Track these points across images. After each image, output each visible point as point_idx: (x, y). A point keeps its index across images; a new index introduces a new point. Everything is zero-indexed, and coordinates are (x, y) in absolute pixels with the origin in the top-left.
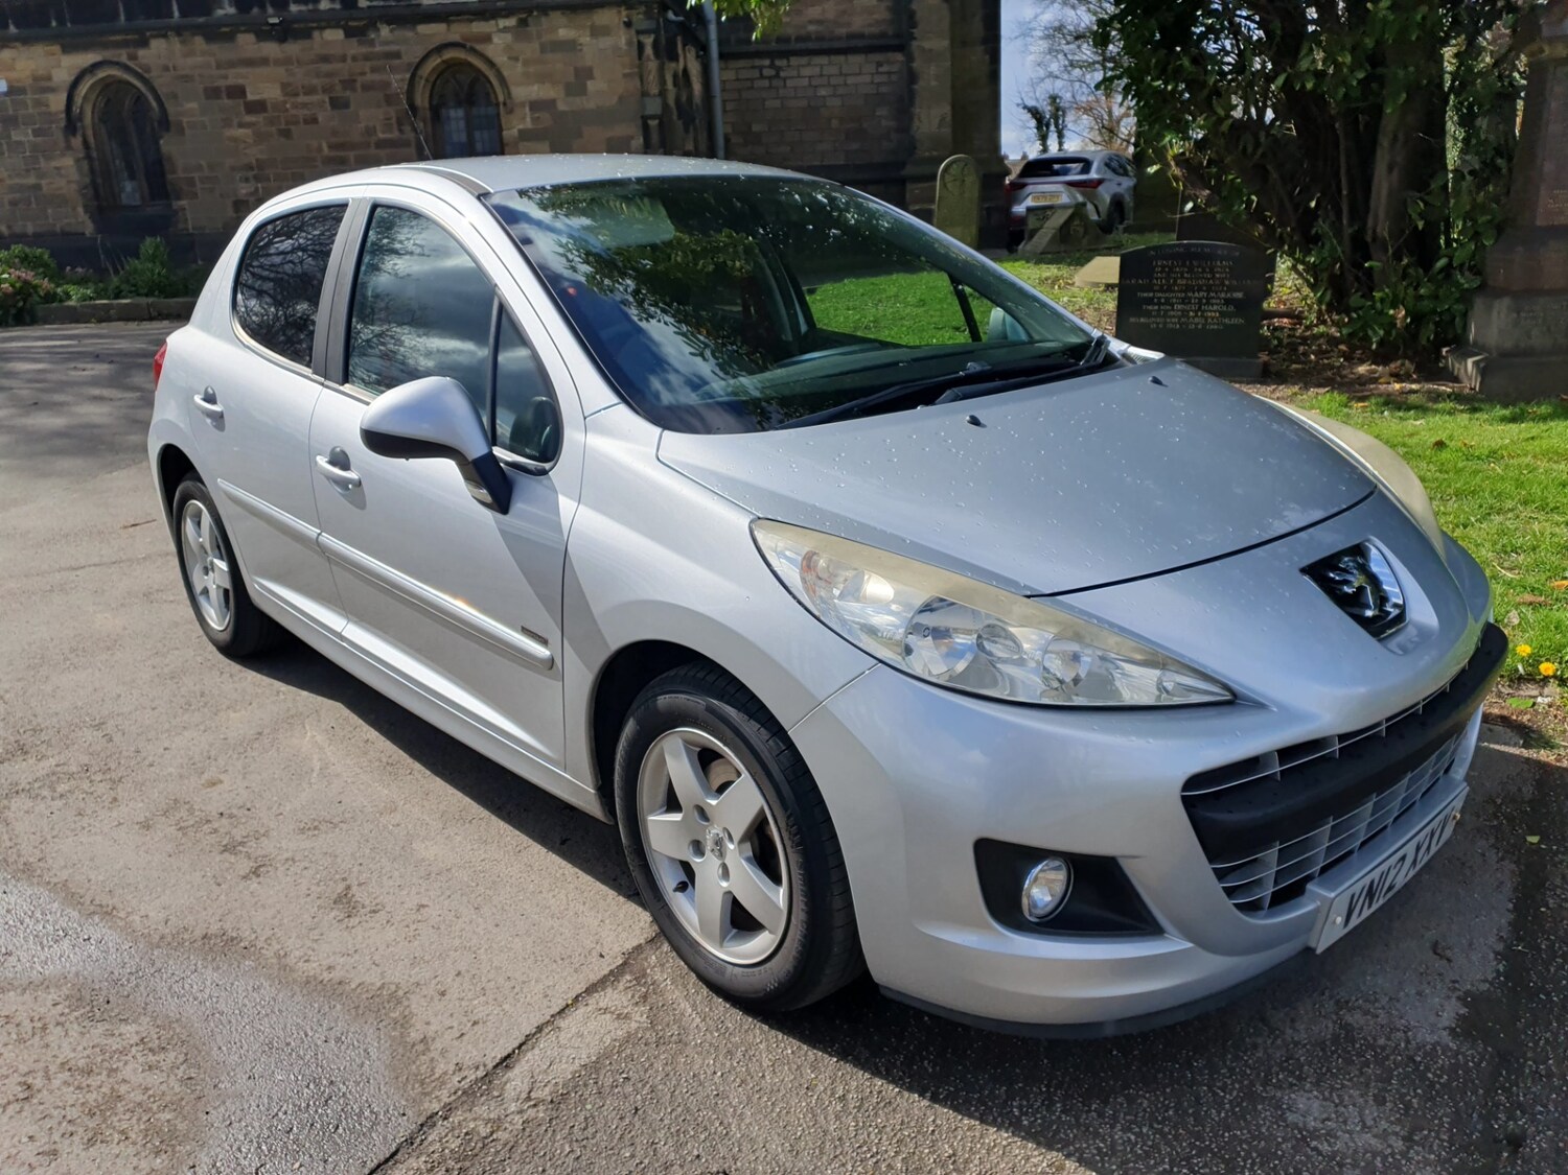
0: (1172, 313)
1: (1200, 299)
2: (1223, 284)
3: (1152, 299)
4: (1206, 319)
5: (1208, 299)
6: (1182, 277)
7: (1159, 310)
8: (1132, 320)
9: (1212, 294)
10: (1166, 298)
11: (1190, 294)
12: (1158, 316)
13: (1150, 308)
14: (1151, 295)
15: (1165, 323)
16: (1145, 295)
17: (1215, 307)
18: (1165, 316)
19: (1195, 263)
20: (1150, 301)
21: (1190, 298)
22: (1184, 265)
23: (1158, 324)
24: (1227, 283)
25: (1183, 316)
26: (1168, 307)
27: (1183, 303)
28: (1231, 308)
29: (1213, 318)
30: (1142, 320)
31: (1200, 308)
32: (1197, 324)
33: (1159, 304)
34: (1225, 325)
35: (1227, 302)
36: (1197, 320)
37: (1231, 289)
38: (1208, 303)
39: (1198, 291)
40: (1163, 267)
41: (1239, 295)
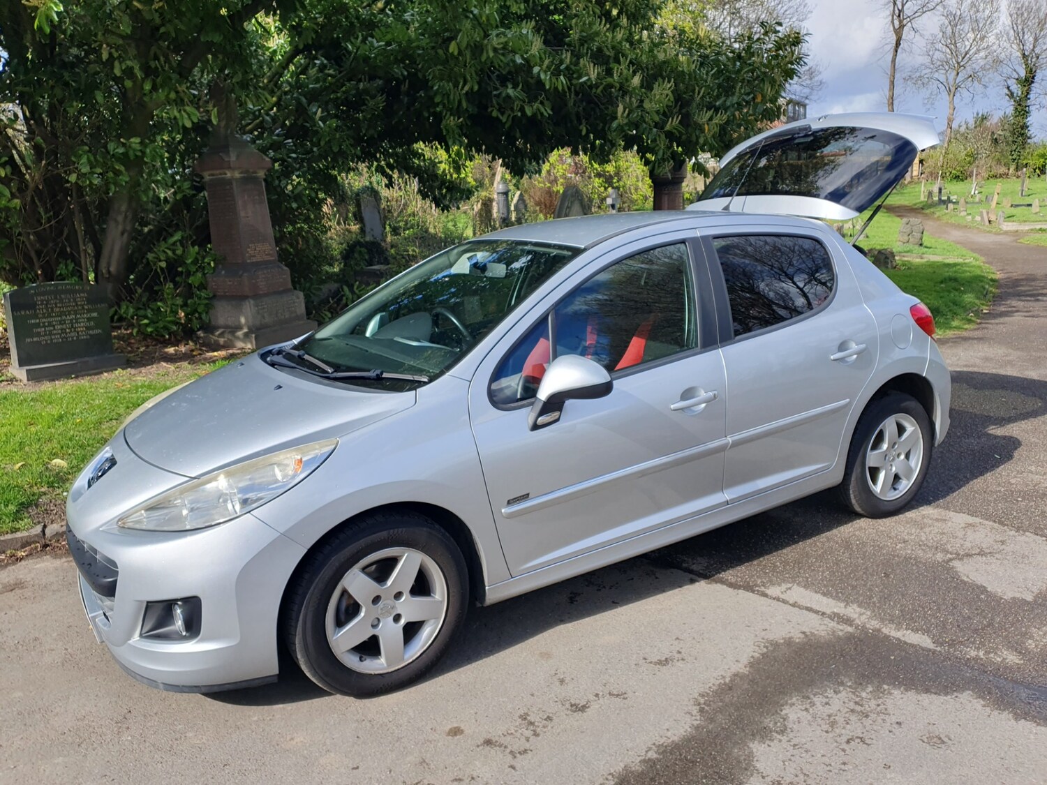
0: (55, 332)
1: (71, 320)
2: (83, 308)
3: (39, 323)
4: (78, 333)
5: (76, 319)
6: (56, 307)
7: (45, 331)
8: (28, 340)
9: (78, 316)
10: (49, 322)
11: (64, 318)
12: (46, 335)
13: (39, 330)
14: (38, 321)
15: (51, 340)
16: (33, 321)
17: (82, 324)
18: (50, 334)
19: (63, 296)
20: (38, 325)
21: (64, 320)
22: (56, 298)
23: (46, 341)
24: (86, 307)
25: (62, 333)
26: (52, 328)
27: (61, 324)
28: (92, 323)
29: (82, 331)
30: (35, 339)
31: (72, 326)
32: (73, 337)
33: (44, 326)
34: (90, 335)
35: (89, 319)
36: (72, 334)
37: (89, 311)
38: (77, 322)
39: (69, 315)
40: (42, 301)
41: (95, 314)
